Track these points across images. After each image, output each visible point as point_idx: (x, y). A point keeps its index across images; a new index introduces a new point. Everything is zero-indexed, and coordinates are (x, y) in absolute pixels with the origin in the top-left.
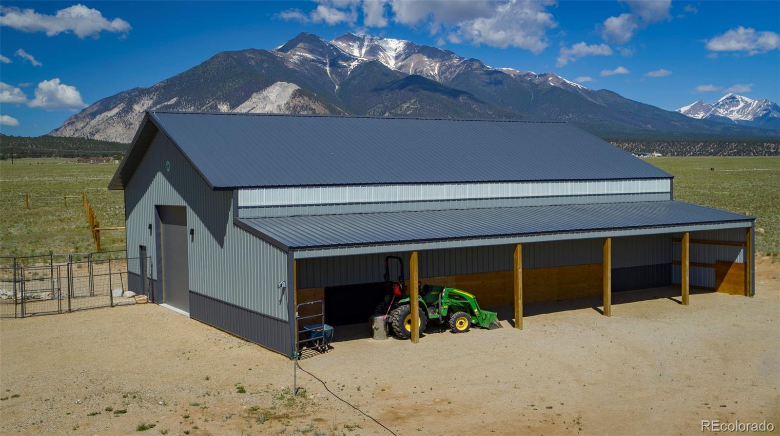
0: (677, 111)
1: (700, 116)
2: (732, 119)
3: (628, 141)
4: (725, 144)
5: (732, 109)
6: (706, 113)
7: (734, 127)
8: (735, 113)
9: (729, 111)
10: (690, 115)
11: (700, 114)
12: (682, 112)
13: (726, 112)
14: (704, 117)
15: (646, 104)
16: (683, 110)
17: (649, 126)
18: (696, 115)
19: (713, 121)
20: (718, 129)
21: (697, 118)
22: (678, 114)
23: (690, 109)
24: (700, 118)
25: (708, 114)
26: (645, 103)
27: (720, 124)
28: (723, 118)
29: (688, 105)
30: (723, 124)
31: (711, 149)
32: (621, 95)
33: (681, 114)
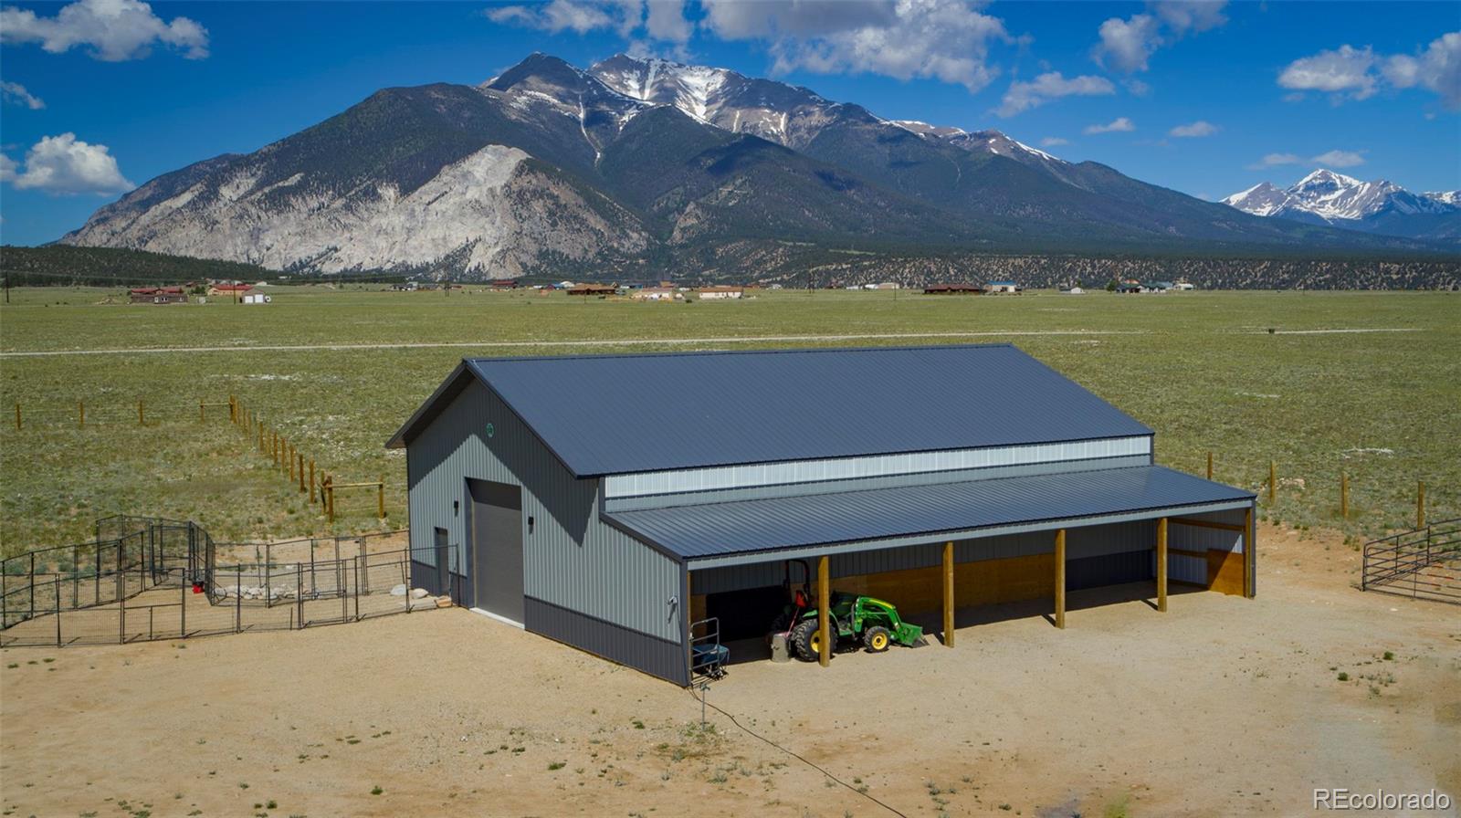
0: (1223, 201)
1: (1265, 211)
2: (1324, 215)
3: (1133, 258)
4: (1309, 263)
5: (1323, 198)
6: (1276, 205)
7: (1328, 231)
8: (1329, 205)
9: (1318, 201)
10: (1247, 210)
11: (1264, 207)
12: (1232, 204)
13: (1313, 204)
14: (1273, 213)
15: (1167, 189)
16: (1235, 199)
17: (1172, 229)
18: (1259, 209)
19: (1287, 220)
20: (1298, 234)
21: (1261, 214)
22: (1226, 207)
23: (1247, 198)
24: (1265, 215)
25: (1280, 207)
26: (1164, 187)
27: (1300, 225)
28: (1308, 214)
29: (1244, 191)
30: (1307, 225)
31: (1283, 273)
32: (1120, 171)
33: (1232, 209)
